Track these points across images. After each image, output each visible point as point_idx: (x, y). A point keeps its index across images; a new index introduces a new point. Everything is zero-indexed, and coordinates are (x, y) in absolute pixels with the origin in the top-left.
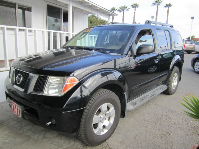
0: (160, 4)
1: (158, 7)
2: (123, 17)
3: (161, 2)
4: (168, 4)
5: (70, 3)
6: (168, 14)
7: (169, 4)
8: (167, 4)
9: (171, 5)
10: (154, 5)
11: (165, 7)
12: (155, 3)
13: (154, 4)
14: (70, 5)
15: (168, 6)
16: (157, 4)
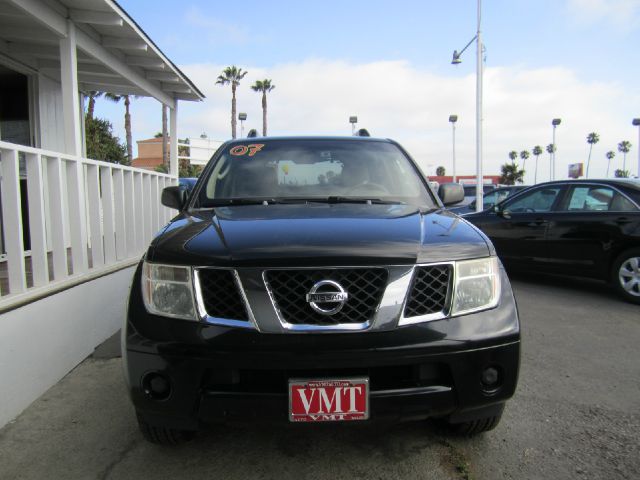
0: (241, 81)
1: (234, 89)
2: (127, 116)
3: (241, 73)
4: (262, 80)
5: (68, 33)
6: (265, 112)
7: (266, 82)
8: (258, 82)
9: (271, 84)
10: (223, 83)
11: (256, 89)
12: (224, 75)
13: (222, 80)
14: (68, 39)
15: (263, 86)
16: (231, 79)
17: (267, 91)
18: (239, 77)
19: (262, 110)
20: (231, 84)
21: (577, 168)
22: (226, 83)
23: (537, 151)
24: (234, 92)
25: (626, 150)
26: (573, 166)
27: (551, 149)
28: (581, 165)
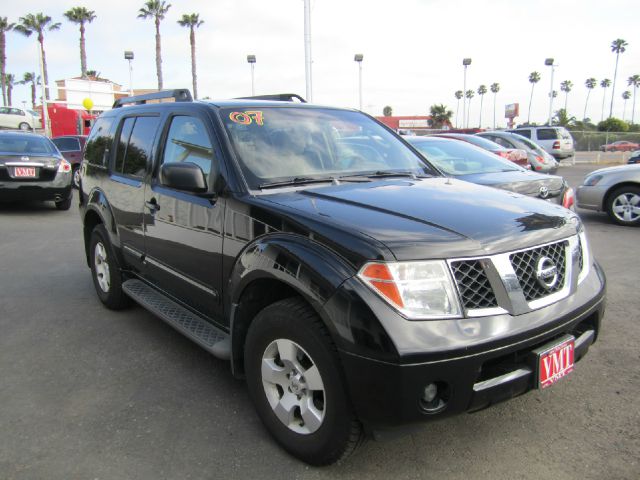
0: (165, 14)
1: (157, 23)
3: (165, 7)
4: (189, 14)
6: (193, 48)
7: (193, 16)
8: (185, 16)
9: (199, 19)
10: (145, 16)
11: (183, 23)
12: (147, 9)
13: (144, 14)
15: (190, 21)
16: (154, 12)
17: (195, 26)
18: (162, 11)
19: (190, 46)
20: (154, 18)
21: (513, 108)
22: (148, 16)
23: (482, 90)
24: (157, 27)
25: (567, 90)
26: (509, 106)
27: (495, 88)
28: (517, 106)
